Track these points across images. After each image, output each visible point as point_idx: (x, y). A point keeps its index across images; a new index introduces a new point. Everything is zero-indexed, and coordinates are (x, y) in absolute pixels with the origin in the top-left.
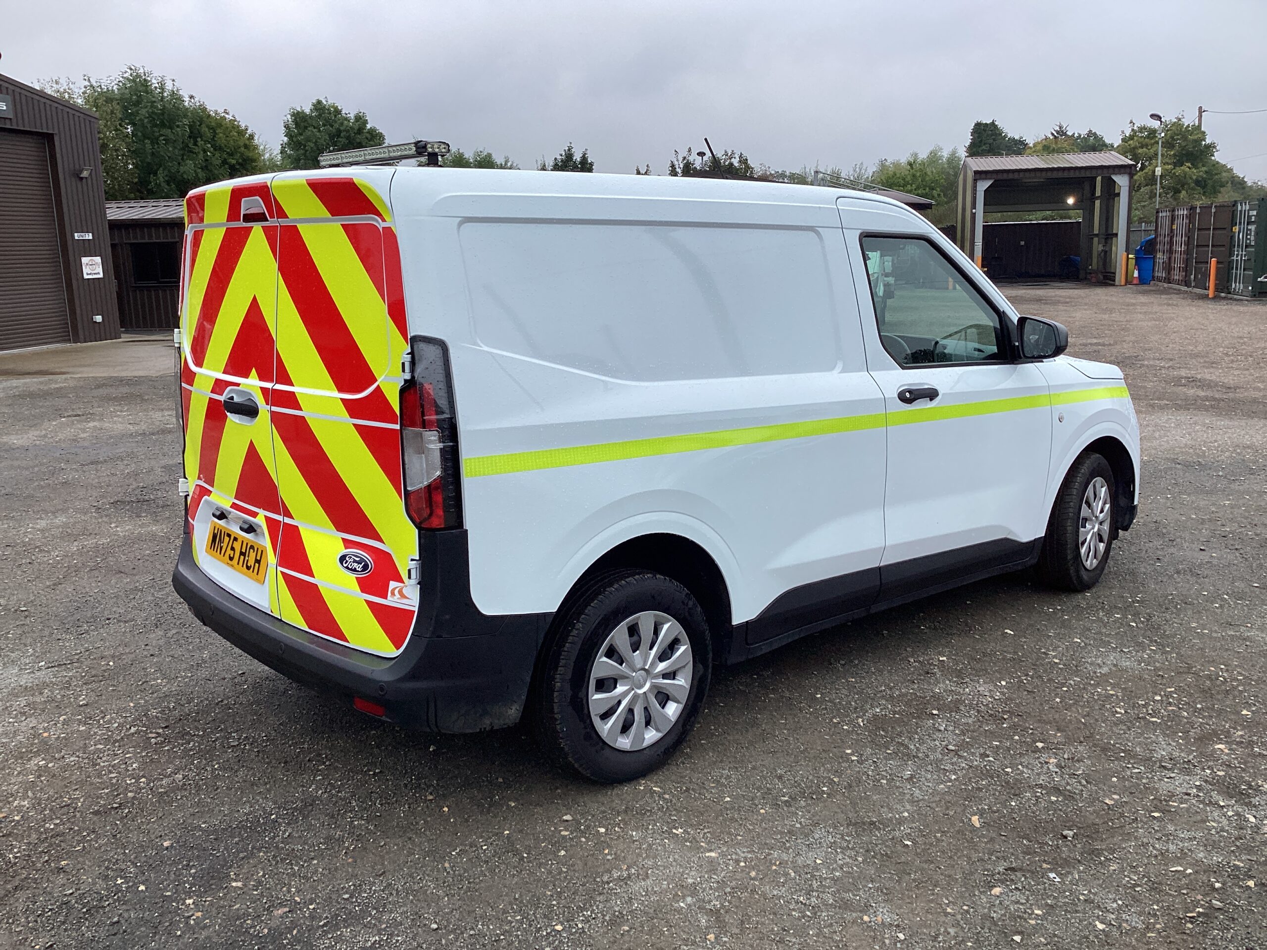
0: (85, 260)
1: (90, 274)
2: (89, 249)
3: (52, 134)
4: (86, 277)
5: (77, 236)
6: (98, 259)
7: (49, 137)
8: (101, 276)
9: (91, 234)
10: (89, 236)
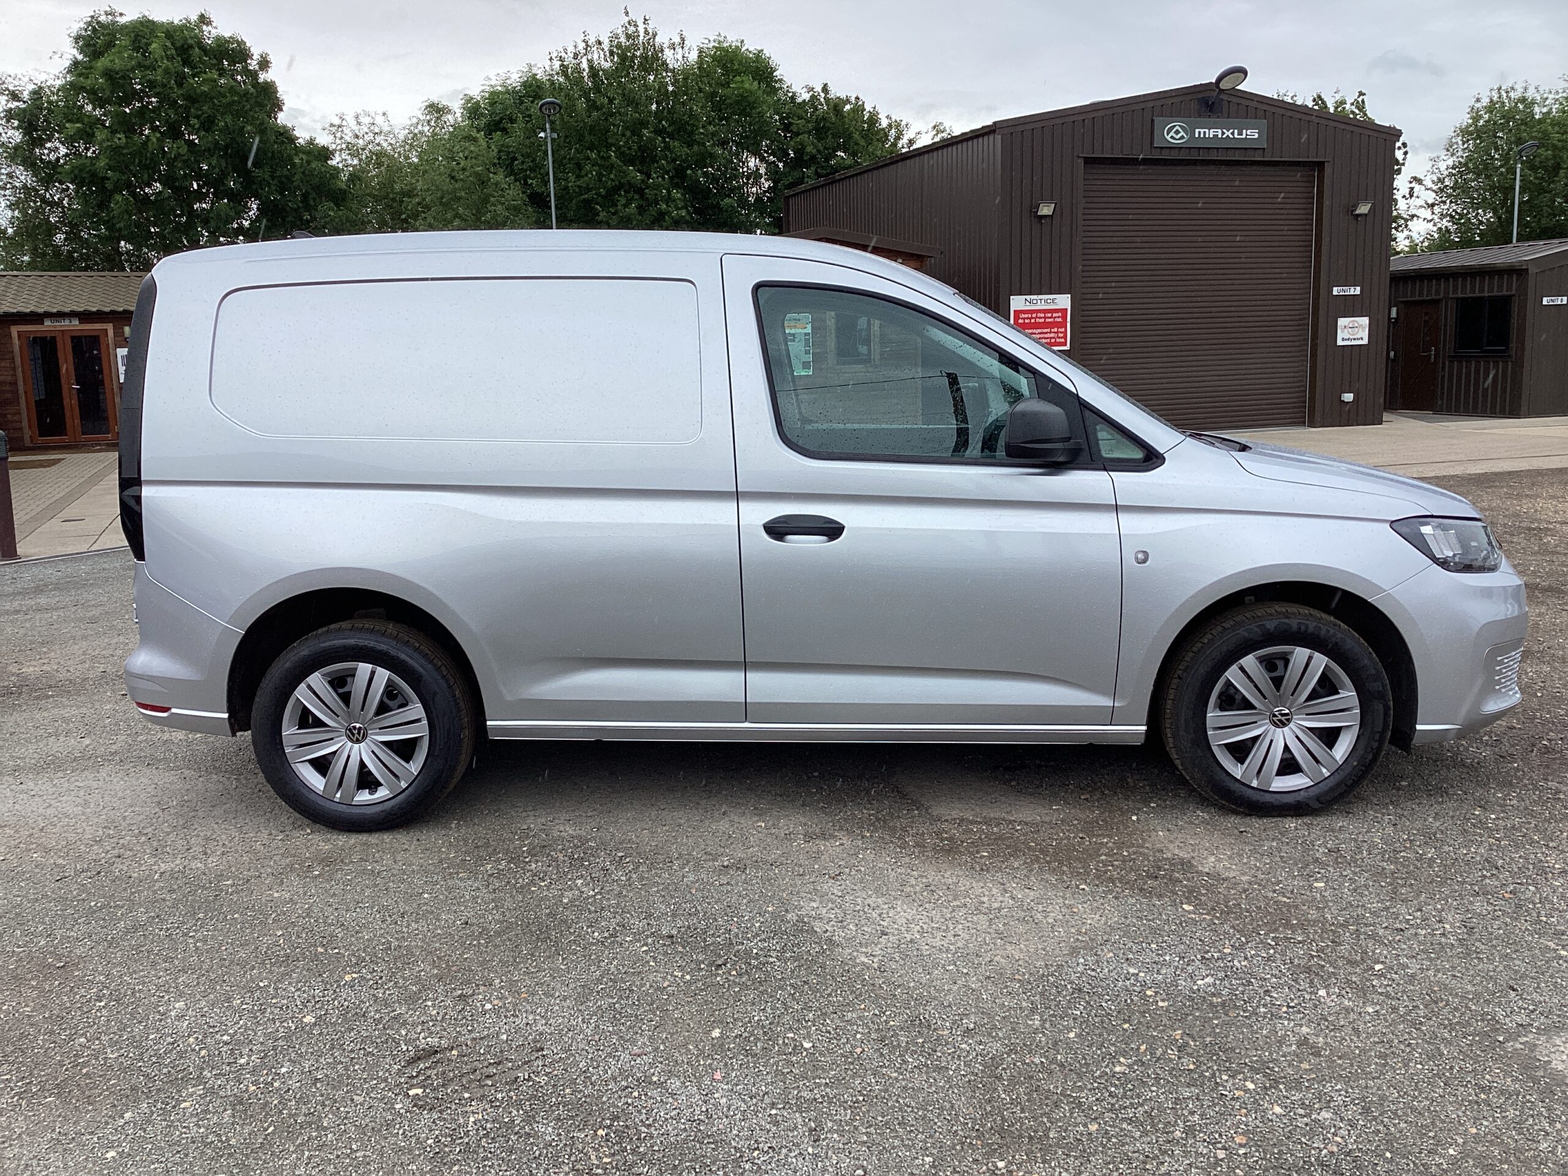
0: (1342, 322)
1: (1348, 339)
2: (1351, 308)
3: (1323, 163)
4: (1340, 343)
5: (1336, 291)
6: (1365, 321)
7: (1320, 165)
8: (1365, 341)
9: (1358, 288)
10: (1357, 291)
